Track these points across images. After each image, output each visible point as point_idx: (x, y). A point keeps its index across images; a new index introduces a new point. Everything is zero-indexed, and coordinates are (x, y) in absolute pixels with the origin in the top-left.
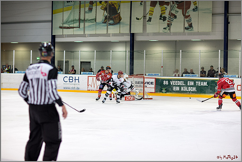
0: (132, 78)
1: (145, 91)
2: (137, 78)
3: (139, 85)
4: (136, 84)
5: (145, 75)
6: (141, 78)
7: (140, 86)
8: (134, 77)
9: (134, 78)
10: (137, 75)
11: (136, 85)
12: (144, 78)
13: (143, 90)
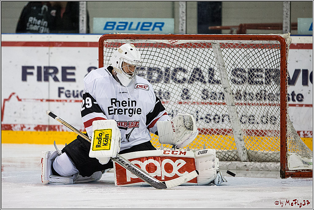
0: (209, 46)
1: (289, 129)
2: (243, 46)
3: (255, 89)
4: (234, 81)
5: (294, 26)
6: (263, 47)
7: (260, 96)
8: (224, 42)
9: (223, 46)
10: (242, 29)
11: (235, 88)
12: (283, 48)
13: (278, 121)
